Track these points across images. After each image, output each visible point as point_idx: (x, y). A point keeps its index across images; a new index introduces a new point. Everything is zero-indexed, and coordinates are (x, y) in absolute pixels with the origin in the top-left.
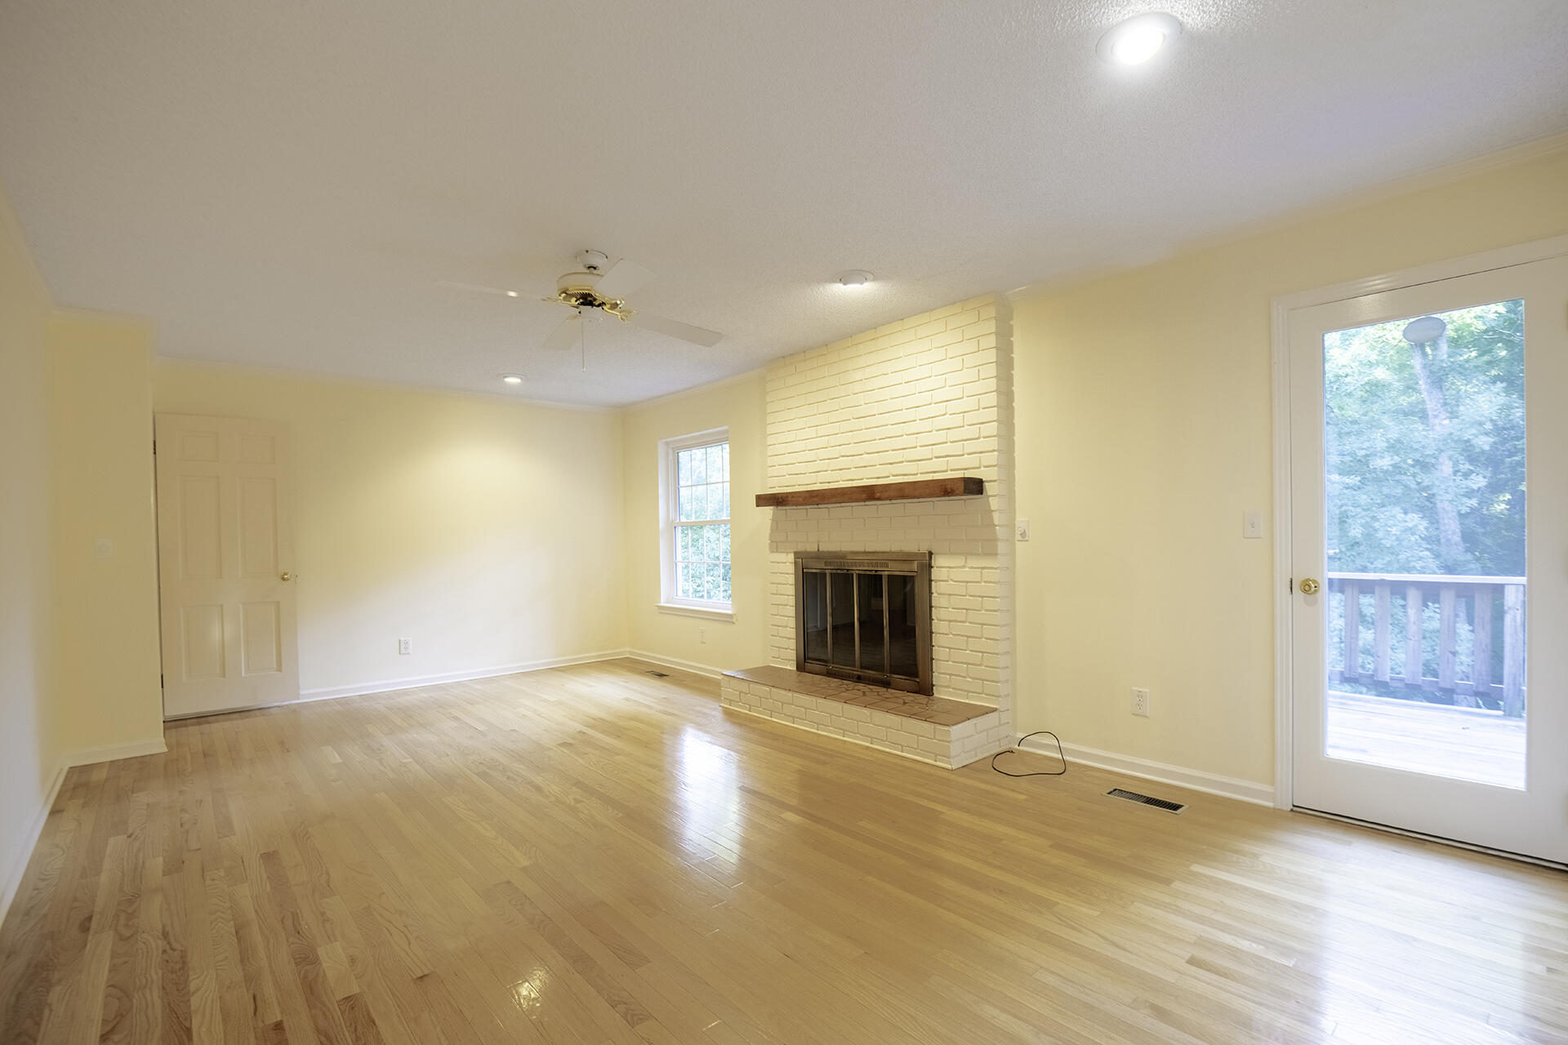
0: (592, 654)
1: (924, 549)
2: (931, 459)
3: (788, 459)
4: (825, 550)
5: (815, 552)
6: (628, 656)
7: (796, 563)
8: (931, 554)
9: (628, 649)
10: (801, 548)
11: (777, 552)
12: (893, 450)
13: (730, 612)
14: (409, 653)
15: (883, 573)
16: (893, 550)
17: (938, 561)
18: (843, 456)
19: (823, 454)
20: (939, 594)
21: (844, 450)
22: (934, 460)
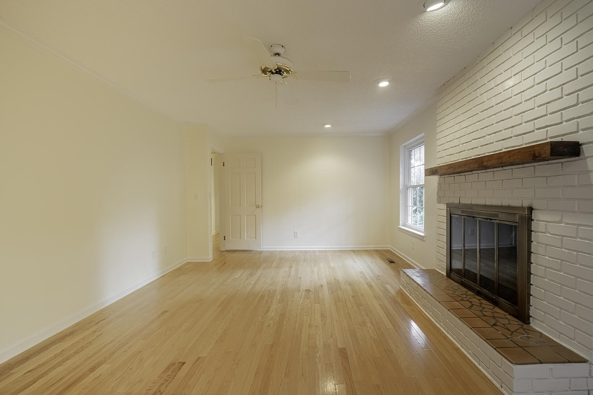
0: (372, 246)
1: (526, 204)
2: (533, 131)
3: (446, 146)
4: (463, 203)
5: (457, 204)
6: (390, 249)
7: (447, 210)
8: (531, 209)
9: (390, 246)
10: (451, 201)
11: (440, 203)
12: (505, 129)
13: (423, 234)
14: (298, 237)
15: (495, 221)
16: (503, 204)
17: (536, 215)
18: (474, 139)
19: (463, 140)
20: (537, 243)
21: (475, 135)
22: (536, 131)
